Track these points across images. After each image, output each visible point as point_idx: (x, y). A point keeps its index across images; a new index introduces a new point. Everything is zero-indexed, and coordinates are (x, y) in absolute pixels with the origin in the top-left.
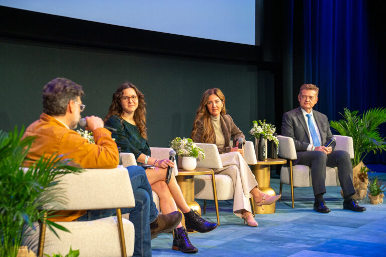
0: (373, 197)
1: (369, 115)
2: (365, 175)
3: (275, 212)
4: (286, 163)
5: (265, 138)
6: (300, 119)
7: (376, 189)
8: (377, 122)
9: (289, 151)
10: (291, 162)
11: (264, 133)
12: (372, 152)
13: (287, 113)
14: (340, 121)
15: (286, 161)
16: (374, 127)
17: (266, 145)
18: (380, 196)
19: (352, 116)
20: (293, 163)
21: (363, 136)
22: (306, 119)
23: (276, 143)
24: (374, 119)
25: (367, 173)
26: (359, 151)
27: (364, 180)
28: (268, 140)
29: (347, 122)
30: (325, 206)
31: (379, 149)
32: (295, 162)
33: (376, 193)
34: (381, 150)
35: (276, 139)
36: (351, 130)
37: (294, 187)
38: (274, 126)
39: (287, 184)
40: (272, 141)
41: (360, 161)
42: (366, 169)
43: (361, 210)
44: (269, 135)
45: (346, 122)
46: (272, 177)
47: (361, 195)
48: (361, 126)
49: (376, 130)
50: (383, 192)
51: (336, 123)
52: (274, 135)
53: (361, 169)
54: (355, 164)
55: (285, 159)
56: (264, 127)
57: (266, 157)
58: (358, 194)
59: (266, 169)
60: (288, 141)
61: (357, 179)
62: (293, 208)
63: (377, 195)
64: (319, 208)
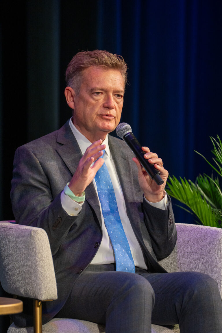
4: (20, 310)
9: (32, 271)
10: (38, 310)
14: (200, 178)
15: (20, 304)
32: (52, 310)
51: (187, 186)
55: (20, 298)
60: (28, 242)
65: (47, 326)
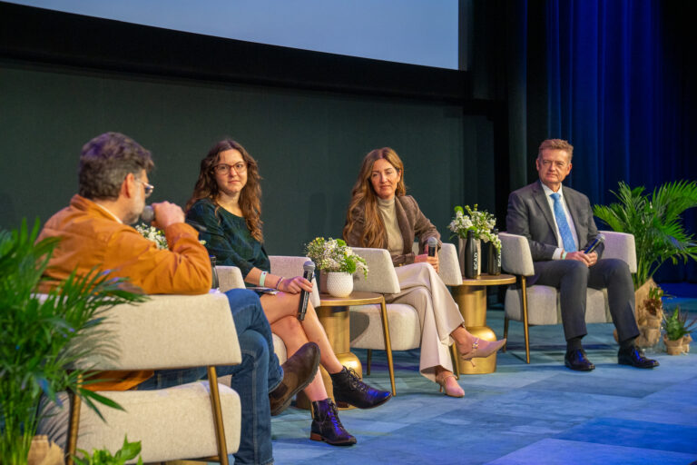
0: (671, 343)
1: (663, 194)
2: (657, 303)
3: (495, 370)
4: (514, 282)
5: (477, 238)
7: (676, 327)
8: (678, 207)
9: (520, 260)
10: (524, 281)
11: (475, 229)
12: (669, 260)
13: (517, 192)
14: (612, 205)
15: (514, 278)
16: (674, 215)
17: (479, 250)
18: (685, 340)
19: (634, 196)
20: (527, 281)
21: (653, 233)
22: (551, 202)
23: (497, 246)
24: (674, 201)
25: (660, 299)
26: (647, 259)
27: (655, 311)
28: (482, 241)
29: (625, 206)
30: (585, 360)
31: (682, 255)
32: (531, 281)
33: (676, 334)
34: (686, 257)
35: (496, 239)
36: (632, 222)
37: (529, 325)
38: (492, 215)
39: (516, 320)
40: (490, 243)
41: (648, 278)
42: (659, 292)
43: (649, 365)
44: (484, 233)
45: (622, 207)
46: (490, 307)
47: (649, 338)
48: (650, 214)
49: (677, 221)
50: (690, 332)
51: (605, 210)
52: (492, 232)
53: (650, 292)
54: (639, 282)
55: (514, 275)
56: (475, 218)
57: (479, 273)
58: (645, 336)
59: (479, 293)
60: (517, 243)
61: (642, 309)
62: (527, 363)
63: (678, 338)
64: (575, 363)
65: (529, 289)
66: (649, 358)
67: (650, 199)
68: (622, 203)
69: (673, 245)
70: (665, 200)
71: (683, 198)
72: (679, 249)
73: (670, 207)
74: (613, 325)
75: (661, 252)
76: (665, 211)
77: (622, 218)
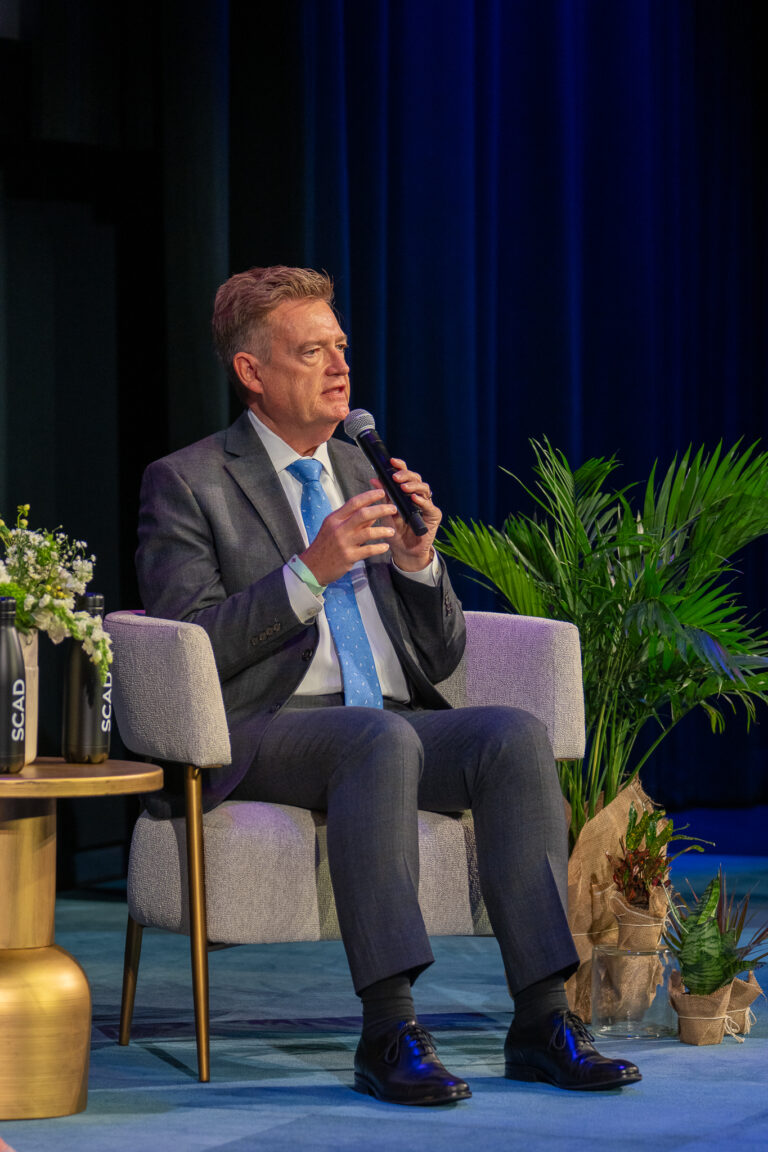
0: (692, 1002)
1: (680, 486)
2: (652, 864)
3: (81, 1106)
4: (158, 786)
5: (25, 625)
6: (251, 494)
7: (712, 948)
8: (725, 531)
9: (181, 709)
10: (194, 786)
11: (17, 593)
12: (699, 714)
13: (170, 461)
14: (511, 522)
15: (159, 772)
16: (712, 560)
17: (32, 669)
18: (738, 991)
19: (582, 491)
20: (205, 788)
21: (642, 619)
22: (293, 490)
23: (98, 656)
24: (712, 510)
25: (664, 849)
26: (623, 712)
27: (647, 894)
28: (43, 637)
29: (552, 526)
30: (433, 1066)
31: (737, 699)
32: (223, 786)
33: (712, 971)
34: (751, 707)
35: (95, 633)
36: (576, 584)
37: (210, 945)
38: (82, 544)
39: (164, 929)
40: (72, 644)
41: (625, 780)
42: (661, 826)
43: (608, 1078)
44: (51, 608)
45: (543, 529)
46: (69, 884)
47: (624, 988)
48: (634, 556)
49: (723, 578)
50: (755, 964)
51: (485, 538)
52: (81, 604)
53: (632, 826)
54: (597, 795)
55: (157, 762)
56: (21, 553)
57: (31, 753)
58: (611, 981)
59: (28, 826)
60: (172, 651)
61: (603, 887)
62: (201, 1081)
63: (716, 987)
64: (397, 1078)
65: (212, 817)
66: (610, 1055)
67: (637, 506)
68: (543, 517)
69: (711, 664)
70: (684, 505)
71: (743, 499)
72: (725, 677)
73: (701, 533)
74: (495, 943)
75: (671, 690)
76: (687, 544)
77: (546, 571)
